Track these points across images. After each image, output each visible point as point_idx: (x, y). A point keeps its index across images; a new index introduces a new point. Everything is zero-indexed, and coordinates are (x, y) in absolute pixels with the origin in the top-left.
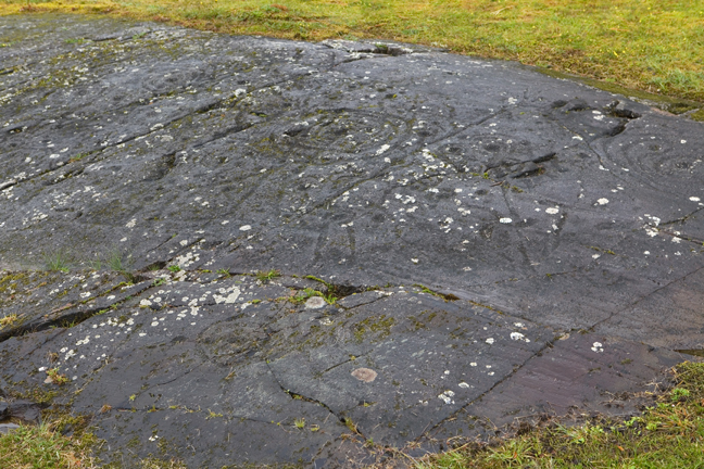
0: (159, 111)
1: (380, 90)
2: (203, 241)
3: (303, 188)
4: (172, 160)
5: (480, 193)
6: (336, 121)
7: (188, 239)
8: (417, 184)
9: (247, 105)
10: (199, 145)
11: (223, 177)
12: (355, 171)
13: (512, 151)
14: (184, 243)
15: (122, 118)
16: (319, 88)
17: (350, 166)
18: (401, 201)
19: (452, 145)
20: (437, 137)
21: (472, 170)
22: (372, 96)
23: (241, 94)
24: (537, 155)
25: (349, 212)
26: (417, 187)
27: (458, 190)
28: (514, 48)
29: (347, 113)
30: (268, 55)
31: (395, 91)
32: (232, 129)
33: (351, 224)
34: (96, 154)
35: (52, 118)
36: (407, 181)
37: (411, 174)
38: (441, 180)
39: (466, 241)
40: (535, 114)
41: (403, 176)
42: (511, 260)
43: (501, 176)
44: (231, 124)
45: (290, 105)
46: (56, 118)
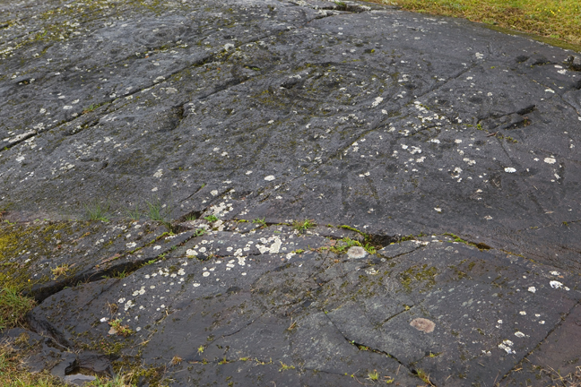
0: (157, 64)
1: (358, 45)
2: (233, 191)
3: (312, 139)
4: (181, 113)
5: (478, 143)
6: (326, 74)
7: (217, 188)
8: (417, 135)
9: (238, 59)
10: (204, 97)
11: (234, 128)
12: (356, 122)
13: (495, 103)
14: (215, 193)
15: (123, 70)
16: (301, 42)
17: (351, 118)
18: (408, 152)
19: (439, 97)
20: (423, 90)
21: (464, 121)
22: (353, 51)
23: (230, 48)
24: (519, 107)
25: (363, 162)
26: (419, 138)
27: (458, 141)
28: (458, 7)
29: (334, 67)
30: (244, 12)
31: (371, 45)
32: (231, 82)
33: (368, 174)
34: (107, 105)
35: (56, 71)
36: (408, 132)
37: (410, 126)
38: (439, 131)
39: (479, 191)
40: (503, 68)
41: (403, 128)
42: (526, 209)
43: (493, 127)
44: (228, 77)
45: (279, 59)
46: (60, 71)
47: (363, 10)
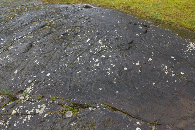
0: (31, 27)
1: (87, 20)
2: (35, 81)
3: (66, 56)
4: (31, 45)
5: (116, 57)
6: (76, 30)
7: (31, 80)
8: (98, 54)
9: (53, 25)
10: (39, 40)
11: (44, 52)
12: (81, 49)
13: (122, 40)
14: (30, 81)
15: (21, 30)
16: (71, 19)
17: (79, 47)
18: (94, 61)
19: (106, 38)
20: (102, 35)
21: (113, 48)
22: (85, 21)
23: (52, 21)
24: (129, 41)
25: (80, 66)
26: (99, 55)
27: (110, 56)
28: (115, 6)
29: (78, 27)
30: (60, 9)
31: (90, 20)
32: (49, 33)
33: (80, 72)
35: (5, 30)
36: (95, 52)
37: (96, 50)
38: (105, 52)
39: (115, 79)
40: (125, 27)
41: (94, 51)
42: (130, 87)
43: (121, 50)
44: (48, 32)
45: (64, 25)
46: (6, 30)
47: (91, 7)
